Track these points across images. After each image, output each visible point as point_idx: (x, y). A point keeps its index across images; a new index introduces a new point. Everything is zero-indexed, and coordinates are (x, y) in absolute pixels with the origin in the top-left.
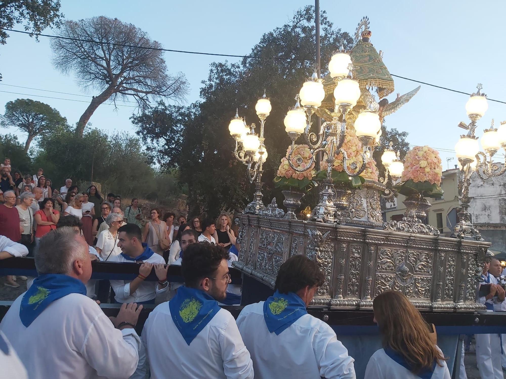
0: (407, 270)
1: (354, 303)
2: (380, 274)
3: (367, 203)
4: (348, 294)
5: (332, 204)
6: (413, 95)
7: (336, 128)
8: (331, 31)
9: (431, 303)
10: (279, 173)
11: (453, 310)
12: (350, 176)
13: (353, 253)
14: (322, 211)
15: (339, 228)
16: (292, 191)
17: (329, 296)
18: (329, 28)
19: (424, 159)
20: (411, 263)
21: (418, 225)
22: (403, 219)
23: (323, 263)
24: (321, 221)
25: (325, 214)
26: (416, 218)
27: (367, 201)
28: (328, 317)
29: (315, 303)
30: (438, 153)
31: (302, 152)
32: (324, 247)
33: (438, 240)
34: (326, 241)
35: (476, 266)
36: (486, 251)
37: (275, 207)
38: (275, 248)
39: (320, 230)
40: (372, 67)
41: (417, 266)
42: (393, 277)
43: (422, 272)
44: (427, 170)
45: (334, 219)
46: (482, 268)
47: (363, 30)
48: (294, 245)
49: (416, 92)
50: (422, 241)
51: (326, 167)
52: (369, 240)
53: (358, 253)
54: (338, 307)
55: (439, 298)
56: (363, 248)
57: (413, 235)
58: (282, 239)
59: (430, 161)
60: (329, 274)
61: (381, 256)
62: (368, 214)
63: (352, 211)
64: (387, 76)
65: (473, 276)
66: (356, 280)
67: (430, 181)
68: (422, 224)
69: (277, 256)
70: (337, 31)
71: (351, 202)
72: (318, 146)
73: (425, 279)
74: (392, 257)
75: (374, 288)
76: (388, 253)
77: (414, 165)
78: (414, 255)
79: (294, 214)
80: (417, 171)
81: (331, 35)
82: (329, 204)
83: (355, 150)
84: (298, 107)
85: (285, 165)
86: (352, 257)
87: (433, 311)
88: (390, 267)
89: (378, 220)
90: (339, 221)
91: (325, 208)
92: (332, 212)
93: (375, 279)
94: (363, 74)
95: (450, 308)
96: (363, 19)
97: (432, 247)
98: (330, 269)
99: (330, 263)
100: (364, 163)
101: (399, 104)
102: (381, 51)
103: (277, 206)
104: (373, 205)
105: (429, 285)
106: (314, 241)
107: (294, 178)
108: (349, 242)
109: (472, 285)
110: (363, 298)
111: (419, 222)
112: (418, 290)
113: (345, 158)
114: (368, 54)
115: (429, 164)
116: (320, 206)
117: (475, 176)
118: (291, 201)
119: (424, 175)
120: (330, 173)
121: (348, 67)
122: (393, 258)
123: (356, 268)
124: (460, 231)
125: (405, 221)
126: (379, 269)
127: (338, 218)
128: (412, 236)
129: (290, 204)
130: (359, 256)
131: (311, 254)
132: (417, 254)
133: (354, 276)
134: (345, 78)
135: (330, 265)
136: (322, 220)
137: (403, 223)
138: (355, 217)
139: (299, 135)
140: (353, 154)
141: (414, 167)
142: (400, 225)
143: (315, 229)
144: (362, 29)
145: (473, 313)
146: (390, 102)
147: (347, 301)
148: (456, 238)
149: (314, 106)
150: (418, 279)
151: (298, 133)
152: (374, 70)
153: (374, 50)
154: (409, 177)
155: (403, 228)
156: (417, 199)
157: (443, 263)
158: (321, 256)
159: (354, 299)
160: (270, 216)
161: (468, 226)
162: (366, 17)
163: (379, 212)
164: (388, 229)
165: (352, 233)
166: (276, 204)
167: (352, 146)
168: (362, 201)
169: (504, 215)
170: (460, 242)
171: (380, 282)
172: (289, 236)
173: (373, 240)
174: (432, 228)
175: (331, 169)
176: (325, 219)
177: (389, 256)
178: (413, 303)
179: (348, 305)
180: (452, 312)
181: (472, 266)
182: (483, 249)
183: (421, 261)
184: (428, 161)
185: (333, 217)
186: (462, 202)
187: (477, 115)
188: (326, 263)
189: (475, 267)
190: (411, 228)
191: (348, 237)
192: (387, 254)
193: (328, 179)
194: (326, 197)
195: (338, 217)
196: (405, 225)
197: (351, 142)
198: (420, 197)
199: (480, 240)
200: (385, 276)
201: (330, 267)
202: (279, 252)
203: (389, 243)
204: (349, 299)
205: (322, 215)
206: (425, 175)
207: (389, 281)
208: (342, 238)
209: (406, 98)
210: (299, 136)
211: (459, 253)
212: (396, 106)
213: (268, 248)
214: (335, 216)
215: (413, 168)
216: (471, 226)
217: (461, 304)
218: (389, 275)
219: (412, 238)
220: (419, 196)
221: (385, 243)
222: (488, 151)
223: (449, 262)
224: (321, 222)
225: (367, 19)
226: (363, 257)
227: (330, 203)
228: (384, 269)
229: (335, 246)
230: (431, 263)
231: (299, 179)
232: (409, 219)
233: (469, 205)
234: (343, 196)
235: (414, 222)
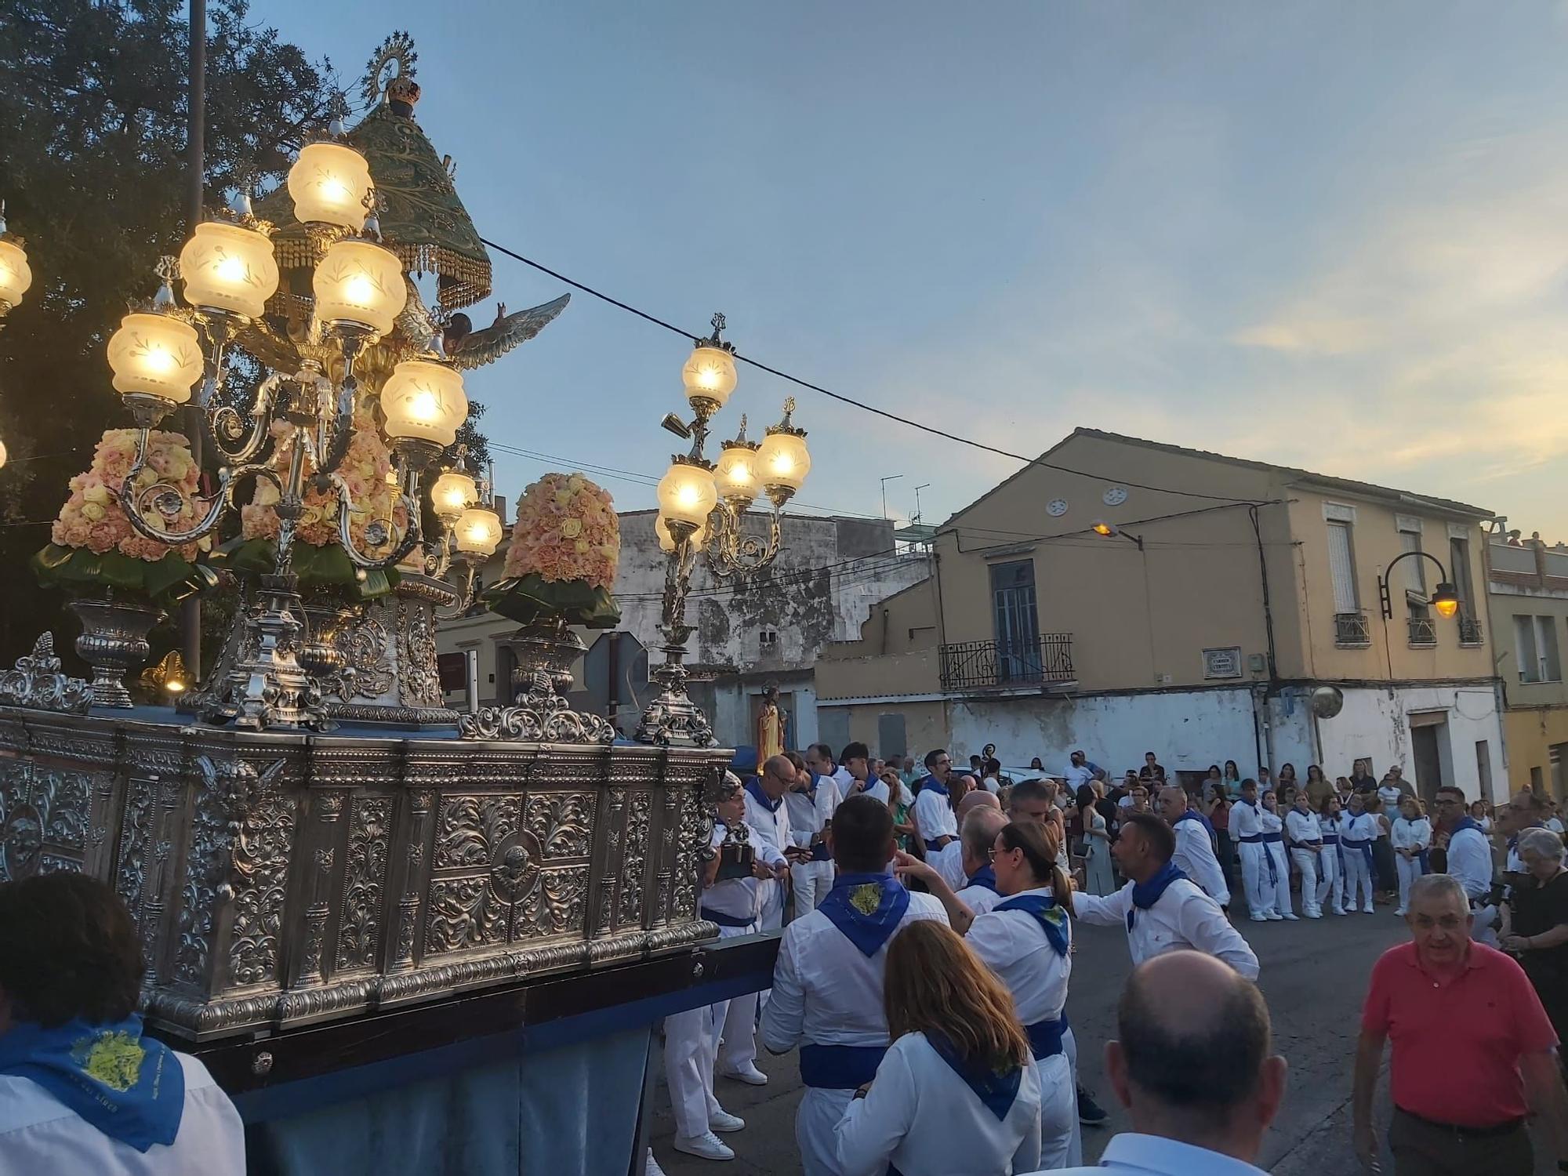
0: (523, 856)
1: (362, 992)
2: (445, 882)
3: (397, 647)
4: (342, 964)
5: (291, 661)
6: (549, 318)
7: (313, 398)
8: (242, 30)
9: (586, 944)
10: (60, 533)
11: (640, 953)
12: (361, 567)
13: (361, 824)
14: (257, 687)
15: (319, 748)
16: (115, 600)
17: (275, 985)
18: (232, 15)
19: (574, 514)
20: (534, 831)
21: (557, 717)
22: (519, 699)
23: (254, 875)
24: (254, 727)
25: (268, 701)
26: (553, 694)
27: (397, 639)
28: (270, 1058)
29: (225, 1019)
30: (611, 500)
31: (161, 461)
32: (261, 818)
33: (610, 755)
34: (269, 796)
35: (698, 819)
36: (723, 775)
37: (51, 671)
38: (49, 825)
39: (248, 758)
40: (425, 207)
41: (551, 837)
42: (481, 883)
43: (563, 855)
44: (582, 546)
45: (299, 713)
46: (713, 820)
47: (394, 75)
48: (135, 814)
49: (557, 312)
50: (569, 761)
51: (266, 526)
52: (414, 776)
53: (379, 822)
54: (307, 1016)
55: (605, 926)
56: (395, 803)
57: (544, 746)
58: (78, 794)
59: (589, 520)
60: (275, 907)
61: (449, 822)
62: (402, 681)
63: (347, 673)
64: (472, 245)
65: (690, 848)
66: (369, 911)
67: (587, 579)
68: (570, 713)
69: (59, 858)
70: (261, 34)
71: (345, 645)
72: (246, 456)
73: (571, 873)
74: (482, 821)
75: (425, 929)
76: (471, 811)
77: (546, 531)
78: (543, 806)
79: (120, 686)
80: (554, 549)
81: (241, 41)
82: (283, 663)
83: (372, 476)
84: (166, 307)
85: (88, 506)
86: (358, 838)
87: (592, 968)
88: (476, 852)
89: (430, 698)
90: (315, 719)
91: (268, 678)
92: (291, 691)
93: (427, 900)
94: (397, 223)
95: (635, 949)
96: (392, 39)
97: (594, 777)
98: (279, 892)
99: (279, 871)
100: (413, 526)
101: (507, 340)
102: (450, 158)
103: (59, 664)
104: (416, 653)
105: (581, 890)
106: (225, 800)
107: (126, 556)
108: (346, 790)
109: (686, 872)
110: (389, 968)
111: (562, 708)
112: (552, 911)
113: (344, 506)
114: (410, 157)
115: (586, 531)
116: (246, 670)
117: (645, 538)
118: (109, 640)
119: (572, 562)
120: (287, 552)
121: (365, 198)
122: (482, 824)
123: (368, 874)
124: (662, 722)
125: (522, 705)
126: (441, 864)
127: (310, 711)
128: (543, 752)
129: (105, 652)
130: (381, 831)
131: (212, 845)
132: (552, 803)
133: (361, 901)
134: (355, 235)
135: (280, 876)
136: (256, 722)
137: (517, 714)
138: (359, 693)
139: (169, 406)
140: (365, 488)
141: (546, 536)
142: (510, 720)
143: (229, 757)
144: (388, 68)
145: (687, 952)
146: (476, 328)
147: (336, 989)
148: (651, 743)
149: (237, 313)
150: (552, 877)
151: (166, 400)
152: (431, 217)
153: (431, 150)
154: (530, 566)
155: (518, 727)
156: (550, 633)
157: (619, 821)
158: (249, 850)
159: (358, 977)
160: (26, 706)
161: (683, 706)
162: (406, 36)
163: (434, 673)
164: (474, 736)
165: (363, 757)
166: (55, 656)
167: (360, 462)
168: (381, 641)
169: (710, 644)
170: (663, 756)
171: (443, 905)
172: (112, 780)
173: (427, 775)
174: (596, 722)
175: (292, 540)
176: (269, 716)
177: (472, 820)
178: (537, 952)
179: (341, 1002)
180: (640, 958)
181: (689, 819)
182: (717, 769)
183: (560, 824)
184: (585, 521)
185: (294, 706)
186: (668, 641)
187: (711, 400)
188: (267, 873)
189: (695, 821)
190: (539, 727)
191: (348, 774)
192: (468, 815)
193: (281, 574)
194: (270, 640)
195: (313, 706)
196: (522, 719)
197: (358, 448)
198: (559, 627)
199: (710, 744)
200: (458, 884)
201: (279, 883)
202: (65, 840)
203: (475, 778)
204: (343, 980)
205: (258, 705)
206: (575, 562)
207: (469, 897)
208: (328, 779)
209: (529, 323)
210: (168, 413)
211: (660, 785)
212: (498, 345)
213: (16, 828)
214: (302, 703)
215: (542, 538)
216: (688, 707)
217: (662, 933)
218: (471, 879)
219: (542, 756)
220: (558, 622)
221: (464, 781)
222: (732, 500)
223: (634, 815)
224: (252, 728)
225: (408, 43)
226: (391, 836)
227: (285, 658)
228: (455, 863)
229: (299, 810)
230: (587, 826)
231: (146, 556)
232: (536, 699)
233: (683, 649)
234: (327, 629)
235: (549, 708)
